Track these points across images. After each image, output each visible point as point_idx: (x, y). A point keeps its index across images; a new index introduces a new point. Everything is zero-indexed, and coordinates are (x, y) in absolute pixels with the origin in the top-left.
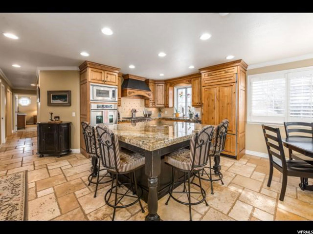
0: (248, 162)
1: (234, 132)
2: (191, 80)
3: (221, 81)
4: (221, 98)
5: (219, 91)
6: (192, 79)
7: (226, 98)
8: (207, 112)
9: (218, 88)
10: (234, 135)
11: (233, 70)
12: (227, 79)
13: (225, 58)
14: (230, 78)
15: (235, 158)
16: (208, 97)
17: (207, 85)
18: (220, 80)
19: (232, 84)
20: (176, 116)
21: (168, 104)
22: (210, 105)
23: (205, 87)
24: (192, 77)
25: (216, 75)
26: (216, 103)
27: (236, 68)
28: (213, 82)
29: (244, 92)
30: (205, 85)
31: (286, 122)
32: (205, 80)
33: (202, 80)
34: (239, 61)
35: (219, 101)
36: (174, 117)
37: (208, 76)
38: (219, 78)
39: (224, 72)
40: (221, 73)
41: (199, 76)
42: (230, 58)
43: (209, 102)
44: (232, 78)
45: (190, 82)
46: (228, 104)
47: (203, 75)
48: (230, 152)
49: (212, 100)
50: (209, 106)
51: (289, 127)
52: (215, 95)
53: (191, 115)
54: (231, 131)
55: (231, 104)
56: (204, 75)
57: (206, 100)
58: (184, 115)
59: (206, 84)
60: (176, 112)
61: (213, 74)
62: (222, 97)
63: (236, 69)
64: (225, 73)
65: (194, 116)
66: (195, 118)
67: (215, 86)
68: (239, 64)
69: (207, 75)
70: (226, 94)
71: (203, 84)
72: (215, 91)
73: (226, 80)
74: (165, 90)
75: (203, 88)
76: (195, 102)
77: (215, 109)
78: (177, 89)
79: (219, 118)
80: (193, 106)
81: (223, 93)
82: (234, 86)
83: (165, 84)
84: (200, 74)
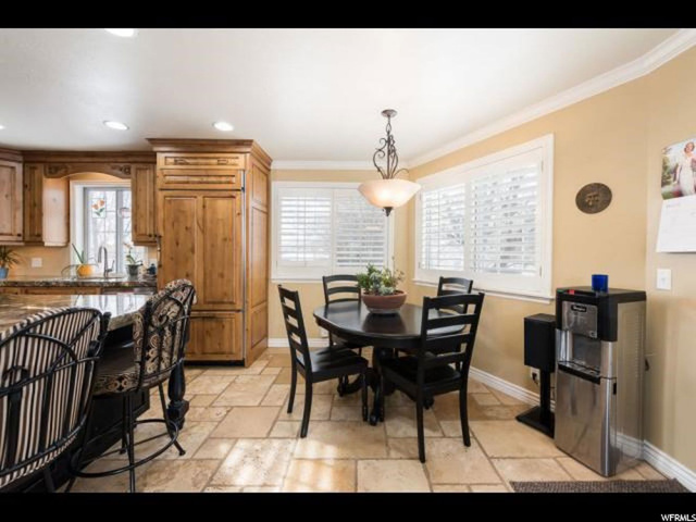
0: (267, 366)
1: (239, 306)
2: (129, 169)
3: (208, 183)
4: (208, 224)
5: (204, 207)
6: (133, 167)
7: (221, 225)
8: (172, 259)
9: (200, 198)
10: (239, 311)
11: (236, 161)
12: (224, 179)
13: (213, 125)
14: (229, 179)
15: (240, 364)
16: (176, 221)
17: (172, 186)
18: (205, 179)
19: (234, 194)
20: (79, 273)
21: (40, 235)
22: (180, 242)
23: (165, 193)
24: (130, 159)
25: (197, 164)
26: (198, 236)
27: (242, 157)
28: (188, 182)
29: (264, 216)
30: (165, 186)
31: (327, 275)
32: (165, 172)
33: (158, 173)
34: (248, 143)
35: (203, 232)
36: (72, 275)
37: (176, 163)
38: (203, 173)
39: (215, 161)
40: (208, 161)
41: (151, 160)
42: (224, 128)
43: (177, 233)
44: (234, 180)
45: (126, 172)
46: (225, 240)
47: (160, 158)
48: (231, 353)
49: (187, 228)
50: (177, 244)
51: (330, 285)
52: (193, 217)
53: (133, 269)
54: (232, 303)
55: (231, 240)
56: (165, 160)
57: (168, 226)
58: (107, 271)
59: (168, 183)
60: (78, 262)
61: (188, 161)
62: (212, 222)
63: (241, 161)
64: (219, 164)
65: (142, 271)
66: (145, 277)
67: (195, 194)
68: (248, 150)
69: (172, 160)
70: (220, 217)
71: (160, 182)
72: (194, 204)
73: (220, 183)
74: (25, 186)
75: (160, 195)
76: (143, 231)
77: (193, 251)
78: (85, 190)
79: (205, 274)
80: (137, 242)
81: (214, 212)
82: (238, 198)
83: (25, 163)
84: (154, 155)
